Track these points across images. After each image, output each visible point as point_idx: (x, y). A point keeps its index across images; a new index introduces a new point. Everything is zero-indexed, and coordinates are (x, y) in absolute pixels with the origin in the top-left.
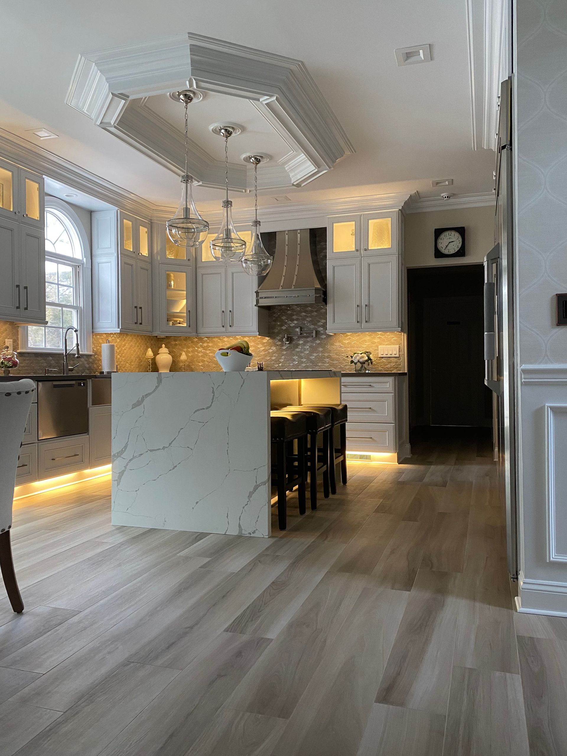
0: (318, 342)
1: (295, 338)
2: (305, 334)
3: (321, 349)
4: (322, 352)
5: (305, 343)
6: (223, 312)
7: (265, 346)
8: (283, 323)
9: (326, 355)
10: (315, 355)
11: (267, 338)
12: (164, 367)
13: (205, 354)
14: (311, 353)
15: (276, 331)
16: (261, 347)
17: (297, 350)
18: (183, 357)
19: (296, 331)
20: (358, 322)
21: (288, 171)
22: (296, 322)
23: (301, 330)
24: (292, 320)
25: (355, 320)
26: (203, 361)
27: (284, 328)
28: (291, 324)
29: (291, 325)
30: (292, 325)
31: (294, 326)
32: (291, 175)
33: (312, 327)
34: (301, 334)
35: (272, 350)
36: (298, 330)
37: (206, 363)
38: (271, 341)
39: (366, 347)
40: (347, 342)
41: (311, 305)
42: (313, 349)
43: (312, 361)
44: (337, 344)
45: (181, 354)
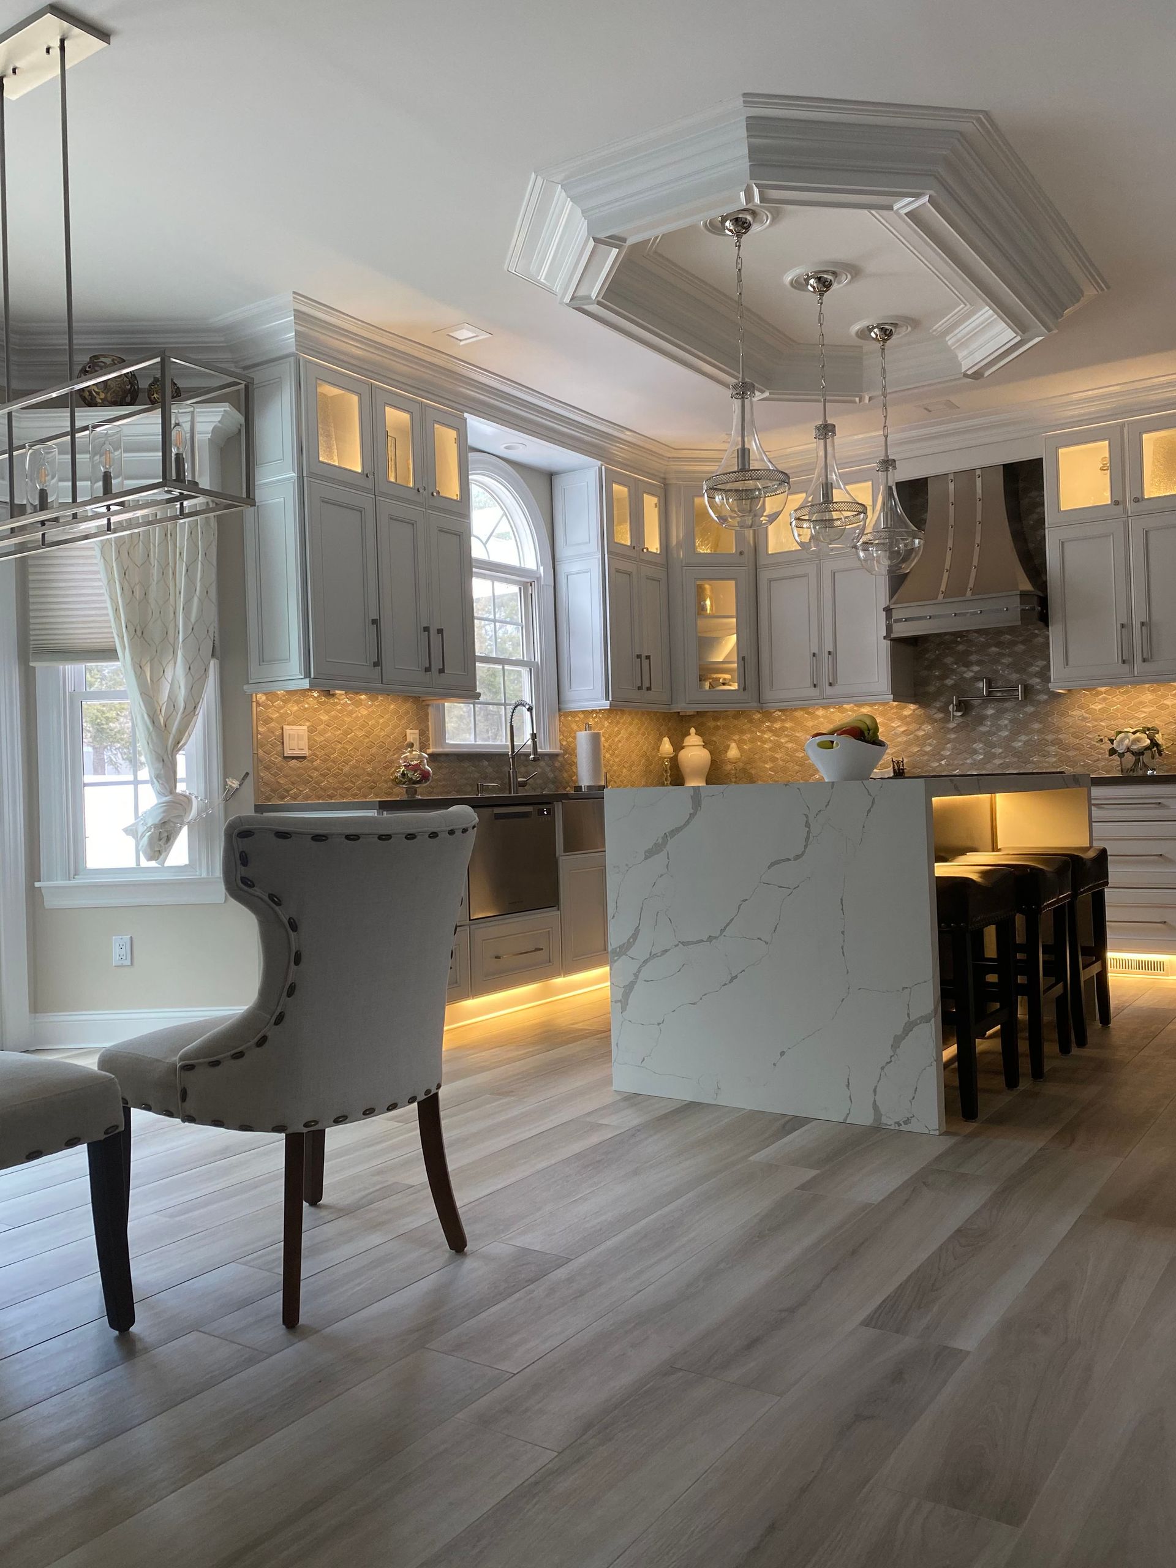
0: (1030, 709)
1: (976, 702)
2: (999, 695)
3: (1037, 726)
4: (1039, 731)
5: (1000, 712)
6: (814, 655)
7: (907, 724)
8: (947, 672)
9: (1050, 737)
10: (1023, 738)
11: (912, 707)
12: (696, 773)
13: (778, 746)
14: (1014, 735)
15: (931, 689)
16: (898, 726)
17: (983, 729)
18: (733, 752)
19: (978, 689)
20: (1124, 662)
21: (953, 348)
22: (976, 668)
23: (989, 686)
24: (968, 665)
25: (1116, 657)
26: (773, 759)
27: (949, 682)
28: (965, 672)
29: (965, 675)
30: (969, 675)
31: (971, 678)
32: (961, 355)
33: (1015, 676)
34: (989, 693)
35: (924, 730)
36: (982, 685)
37: (781, 763)
38: (920, 712)
39: (1144, 718)
40: (1100, 706)
41: (1011, 630)
42: (1019, 727)
43: (1017, 753)
44: (1076, 713)
45: (728, 747)
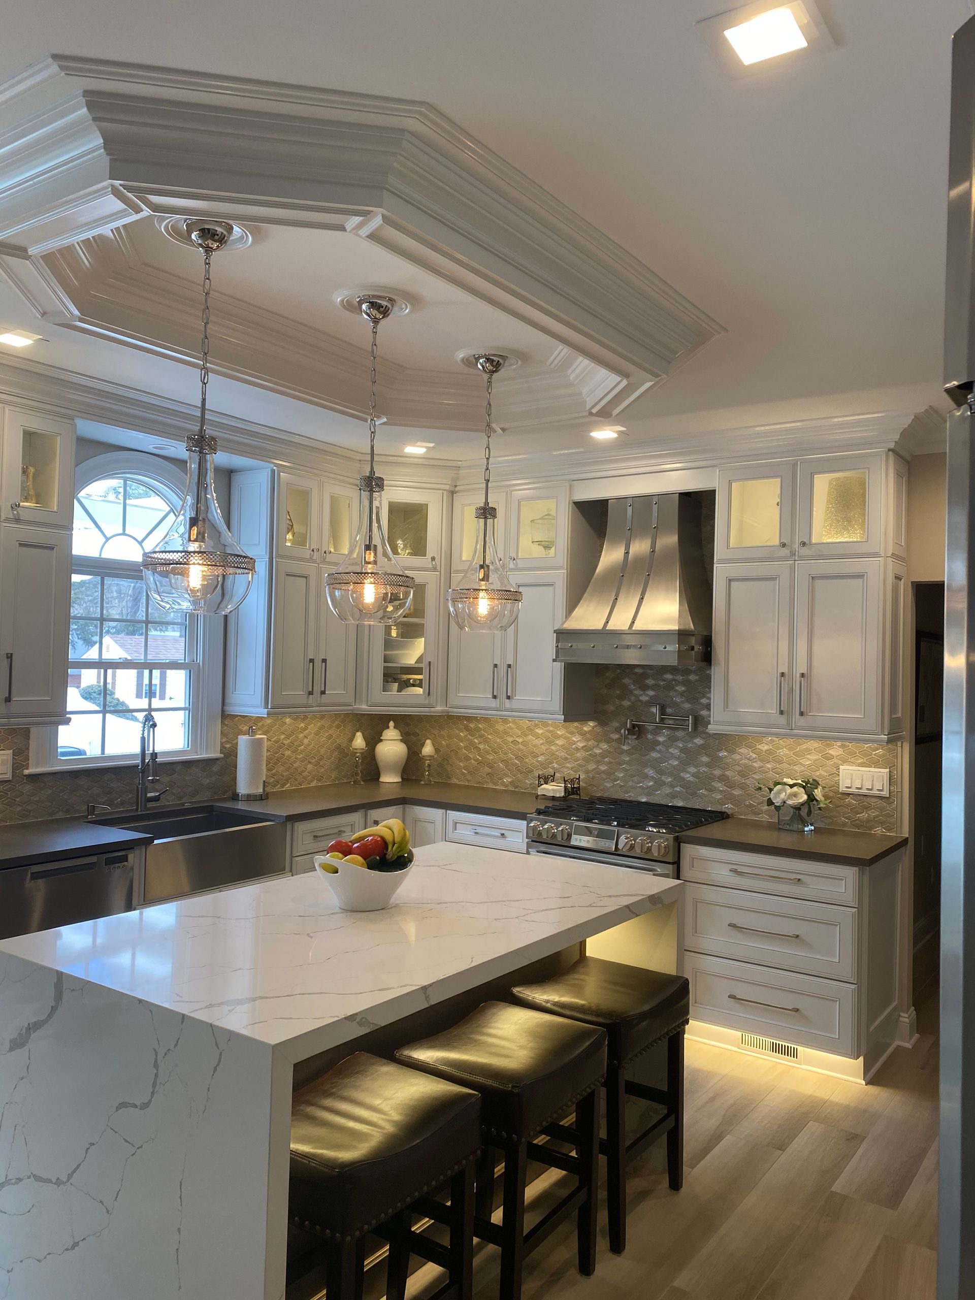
0: (698, 741)
1: (650, 727)
2: (671, 722)
3: (705, 759)
4: (707, 765)
5: (672, 740)
6: (496, 666)
7: (587, 740)
8: (625, 693)
9: (717, 772)
10: (692, 770)
11: (591, 724)
12: (391, 768)
13: (472, 746)
14: (685, 764)
15: (611, 708)
16: (578, 741)
17: (655, 755)
18: (428, 749)
19: (652, 713)
20: (782, 713)
21: (575, 383)
22: (651, 693)
23: (663, 711)
24: (644, 688)
25: (773, 711)
26: (467, 758)
27: (626, 703)
28: (641, 695)
29: (641, 698)
30: (644, 698)
31: (648, 702)
32: (585, 390)
33: (687, 706)
34: (662, 720)
35: (601, 749)
36: (655, 710)
37: (473, 761)
38: (599, 729)
39: (809, 766)
40: (767, 747)
42: (689, 757)
43: (686, 785)
44: (743, 750)
45: (423, 745)
